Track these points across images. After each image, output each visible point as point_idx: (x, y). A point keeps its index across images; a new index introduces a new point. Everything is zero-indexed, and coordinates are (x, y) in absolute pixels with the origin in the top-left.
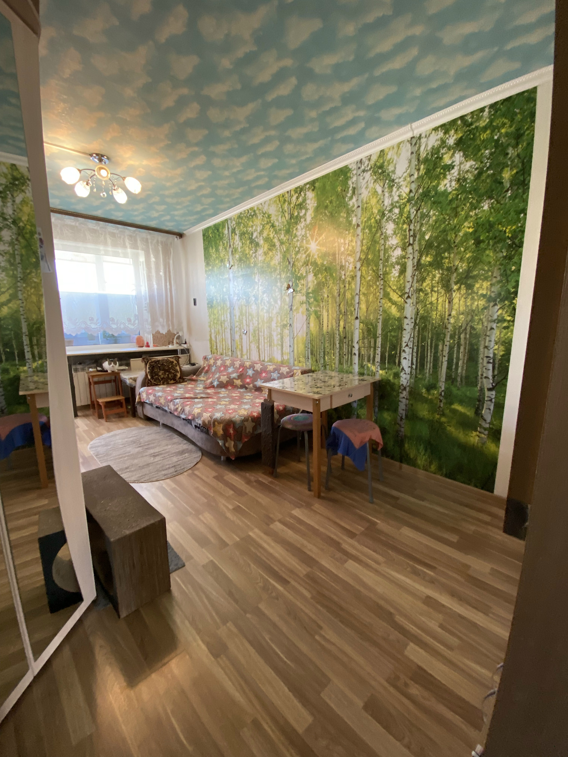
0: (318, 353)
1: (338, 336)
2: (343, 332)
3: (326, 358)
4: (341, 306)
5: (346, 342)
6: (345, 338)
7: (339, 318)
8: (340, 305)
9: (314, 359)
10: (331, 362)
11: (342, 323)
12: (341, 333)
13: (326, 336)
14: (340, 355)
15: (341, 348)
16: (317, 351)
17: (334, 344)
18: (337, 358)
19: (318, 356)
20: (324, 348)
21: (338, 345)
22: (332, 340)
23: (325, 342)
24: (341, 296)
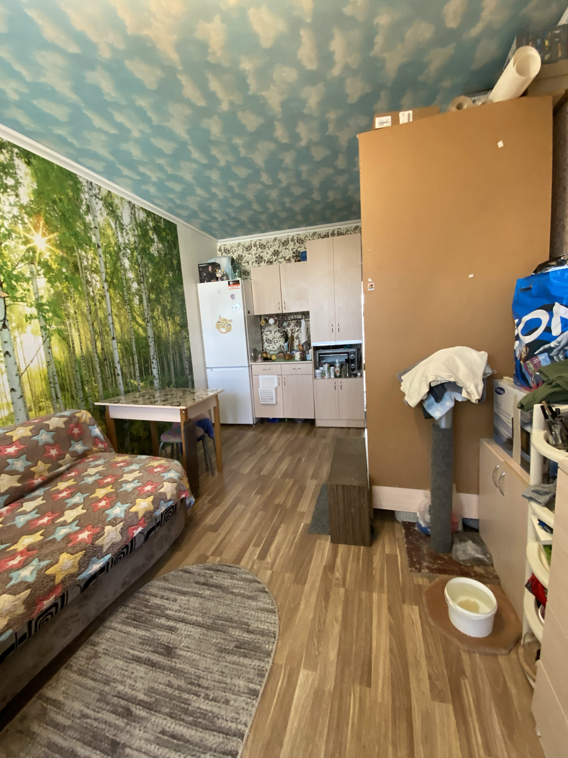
0: (73, 385)
1: (96, 359)
2: (102, 353)
3: (86, 388)
4: (95, 325)
5: (107, 365)
6: (105, 360)
7: (94, 338)
8: (93, 324)
9: (68, 396)
10: (93, 391)
11: (99, 344)
12: (100, 355)
13: (82, 361)
14: (102, 380)
15: (102, 372)
16: (70, 384)
17: (94, 369)
18: (101, 384)
19: (74, 389)
20: (81, 377)
21: (99, 370)
22: (90, 364)
23: (80, 369)
24: (92, 315)
